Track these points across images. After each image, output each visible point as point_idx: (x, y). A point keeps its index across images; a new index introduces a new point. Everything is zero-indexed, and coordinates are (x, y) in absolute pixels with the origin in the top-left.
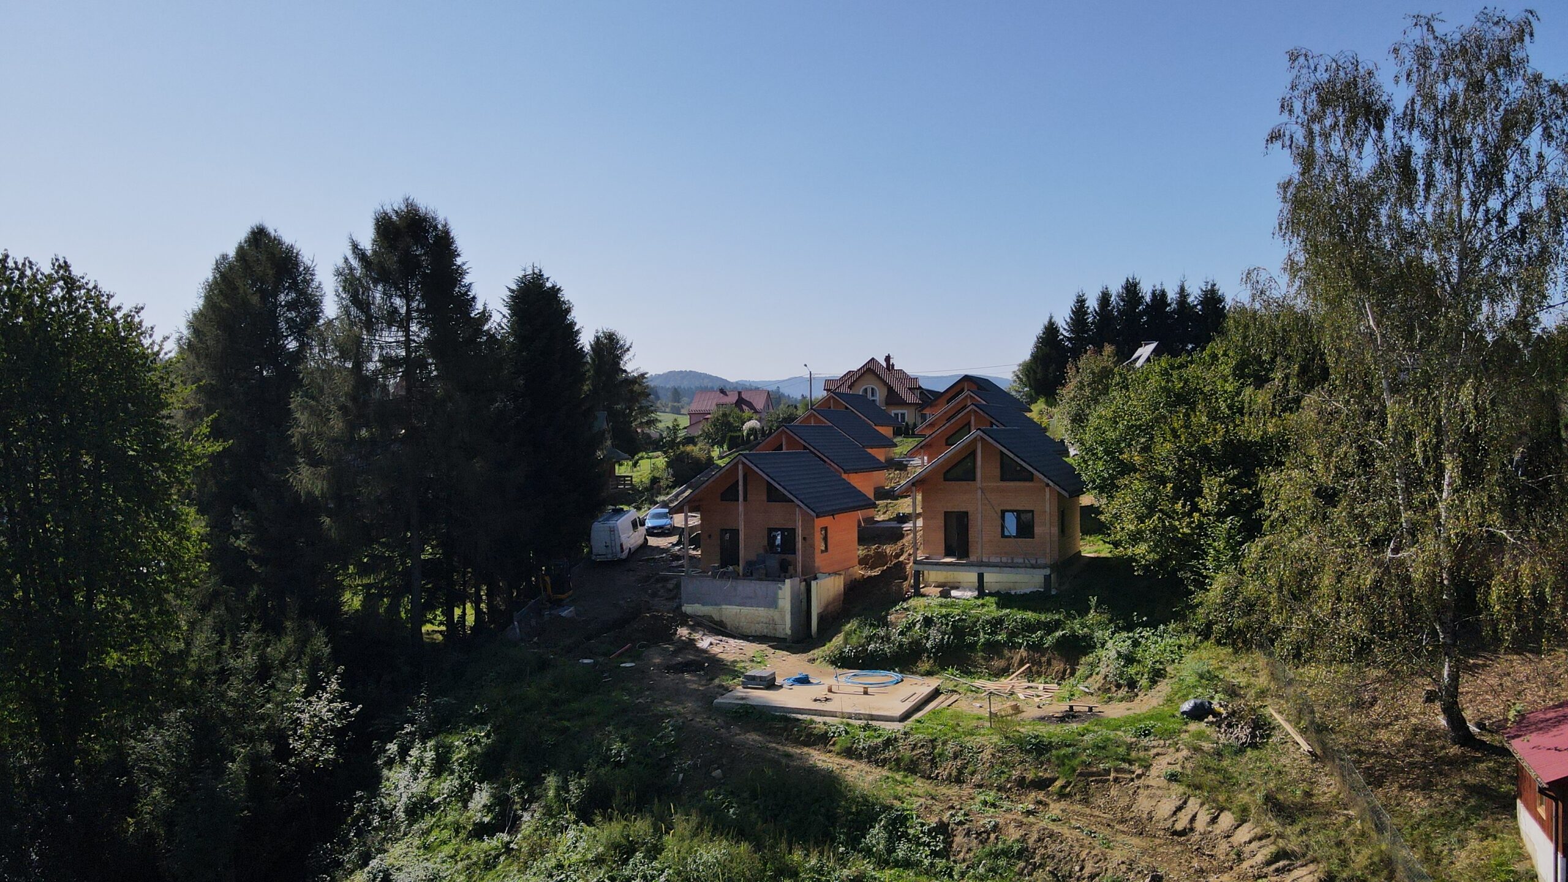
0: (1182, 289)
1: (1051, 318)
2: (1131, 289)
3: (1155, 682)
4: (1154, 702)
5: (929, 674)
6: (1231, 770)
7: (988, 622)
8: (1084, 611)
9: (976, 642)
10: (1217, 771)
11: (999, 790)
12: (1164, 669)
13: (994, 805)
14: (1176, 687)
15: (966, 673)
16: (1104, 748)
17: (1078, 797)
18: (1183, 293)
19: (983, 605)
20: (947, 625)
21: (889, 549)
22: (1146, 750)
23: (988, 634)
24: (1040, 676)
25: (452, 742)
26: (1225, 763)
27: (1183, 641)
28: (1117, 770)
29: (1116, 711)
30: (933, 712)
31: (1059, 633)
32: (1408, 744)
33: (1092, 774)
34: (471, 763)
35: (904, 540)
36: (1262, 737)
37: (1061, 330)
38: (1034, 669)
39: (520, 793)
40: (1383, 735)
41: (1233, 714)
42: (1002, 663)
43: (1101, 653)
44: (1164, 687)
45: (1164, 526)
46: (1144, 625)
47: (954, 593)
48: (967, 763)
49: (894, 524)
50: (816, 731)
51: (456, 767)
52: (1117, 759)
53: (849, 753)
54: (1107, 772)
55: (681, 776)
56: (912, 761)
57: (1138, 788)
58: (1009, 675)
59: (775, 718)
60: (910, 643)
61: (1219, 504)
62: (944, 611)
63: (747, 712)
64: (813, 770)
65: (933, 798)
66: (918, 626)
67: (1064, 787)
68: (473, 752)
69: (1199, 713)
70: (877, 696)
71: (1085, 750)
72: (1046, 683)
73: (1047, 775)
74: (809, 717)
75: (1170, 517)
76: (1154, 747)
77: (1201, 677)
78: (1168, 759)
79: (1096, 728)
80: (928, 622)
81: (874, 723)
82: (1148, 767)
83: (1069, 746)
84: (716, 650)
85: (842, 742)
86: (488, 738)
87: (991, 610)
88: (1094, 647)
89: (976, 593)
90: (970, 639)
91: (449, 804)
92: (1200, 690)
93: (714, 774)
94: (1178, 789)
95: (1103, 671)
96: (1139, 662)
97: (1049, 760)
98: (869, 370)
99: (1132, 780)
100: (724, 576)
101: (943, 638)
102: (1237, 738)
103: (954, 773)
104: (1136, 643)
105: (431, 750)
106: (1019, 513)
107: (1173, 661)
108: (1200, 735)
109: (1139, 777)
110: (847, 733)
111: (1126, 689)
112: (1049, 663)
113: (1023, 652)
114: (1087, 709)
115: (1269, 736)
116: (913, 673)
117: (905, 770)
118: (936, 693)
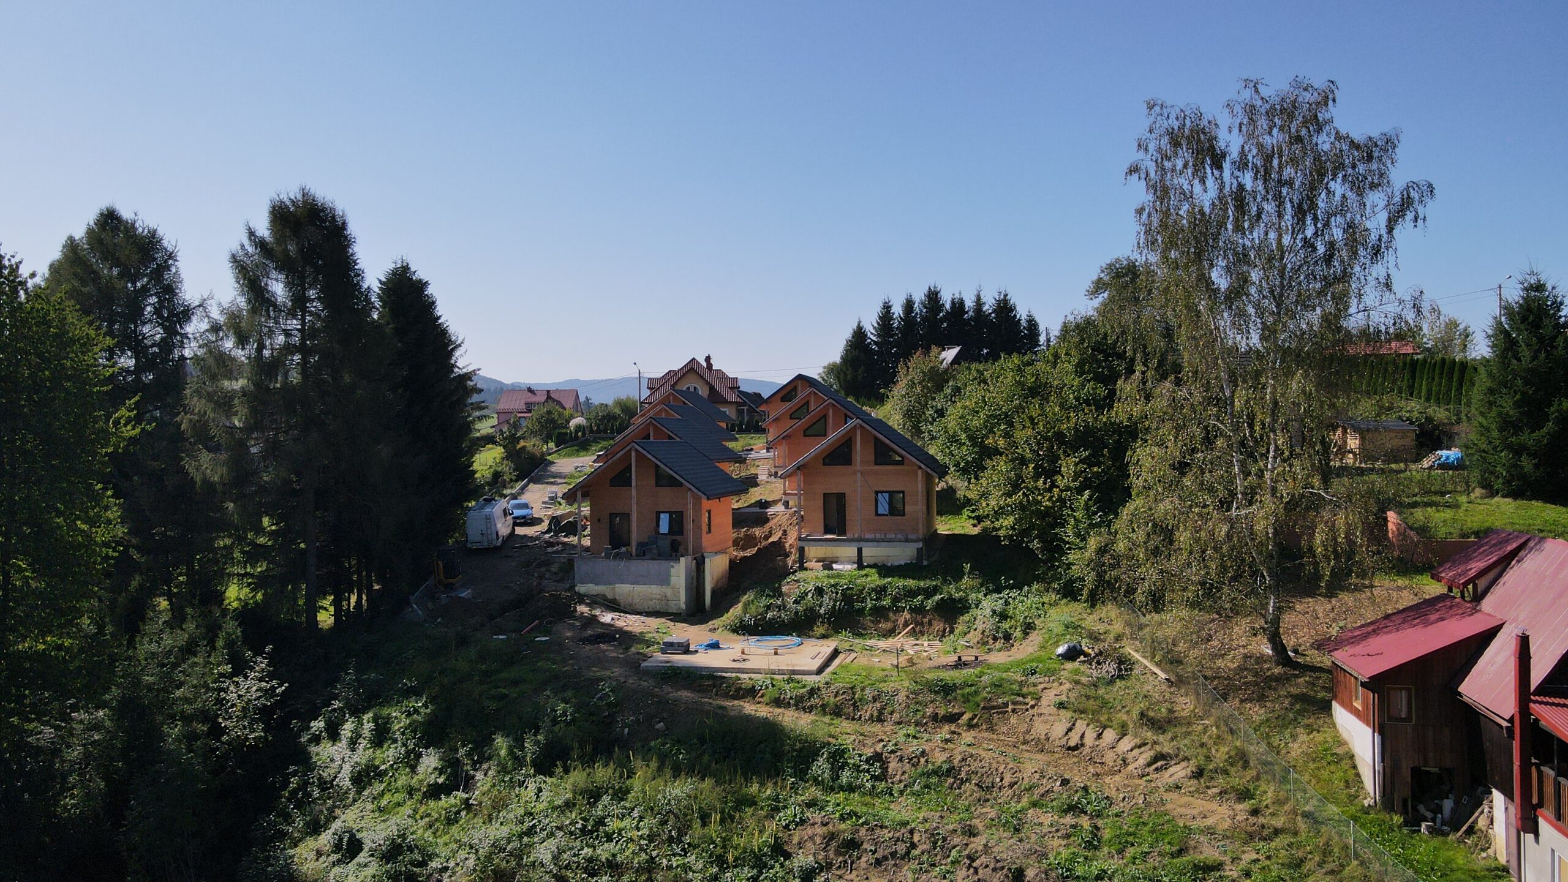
0: (979, 298)
1: (859, 322)
2: (933, 297)
3: (1027, 634)
4: (1030, 650)
5: (824, 637)
6: (1106, 697)
7: (873, 590)
8: (958, 577)
9: (864, 608)
10: (1096, 698)
11: (916, 725)
12: (1033, 623)
13: (915, 737)
14: (1047, 636)
15: (860, 635)
16: (1000, 686)
17: (984, 727)
18: (979, 303)
19: (866, 575)
20: (837, 593)
21: (758, 532)
22: (1035, 686)
23: (875, 600)
24: (923, 635)
25: (389, 714)
26: (1101, 692)
27: (1046, 600)
28: (1014, 703)
29: (998, 657)
30: (840, 665)
31: (938, 597)
32: (1241, 668)
33: (994, 708)
34: (414, 732)
35: (770, 524)
36: (1126, 670)
37: (869, 334)
38: (918, 629)
39: (469, 755)
40: (1220, 663)
41: (1101, 653)
42: (889, 625)
43: (974, 611)
44: (1035, 637)
45: (1028, 501)
46: (1011, 587)
47: (835, 566)
48: (886, 705)
49: (757, 510)
50: (743, 686)
51: (398, 735)
52: (1012, 694)
53: (778, 702)
54: (1006, 705)
55: (626, 730)
56: (836, 705)
57: (1033, 716)
58: (895, 636)
59: (702, 677)
60: (804, 610)
61: (1073, 481)
62: (832, 582)
63: (676, 674)
64: (749, 719)
65: (861, 735)
66: (810, 595)
67: (972, 719)
68: (415, 721)
69: (1072, 654)
70: (787, 655)
71: (984, 688)
72: (929, 640)
73: (955, 711)
74: (734, 675)
75: (1034, 493)
76: (1040, 683)
77: (1067, 627)
78: (1054, 692)
79: (989, 671)
80: (819, 591)
81: (796, 677)
82: (1039, 699)
83: (971, 686)
84: (620, 623)
85: (771, 693)
86: (427, 708)
87: (873, 579)
88: (970, 608)
89: (855, 566)
90: (858, 605)
91: (396, 770)
92: (1068, 637)
93: (657, 727)
94: (1066, 715)
95: (980, 627)
96: (1011, 618)
97: (955, 698)
98: (692, 369)
99: (1027, 710)
100: (617, 556)
101: (834, 606)
102: (1107, 671)
103: (876, 714)
104: (1007, 603)
105: (368, 722)
106: (891, 493)
107: (1040, 616)
108: (1077, 672)
109: (1033, 707)
110: (773, 686)
111: (1002, 641)
112: (930, 623)
113: (906, 615)
114: (974, 658)
115: (1131, 670)
116: (810, 637)
117: (831, 714)
118: (836, 653)
